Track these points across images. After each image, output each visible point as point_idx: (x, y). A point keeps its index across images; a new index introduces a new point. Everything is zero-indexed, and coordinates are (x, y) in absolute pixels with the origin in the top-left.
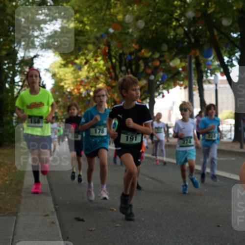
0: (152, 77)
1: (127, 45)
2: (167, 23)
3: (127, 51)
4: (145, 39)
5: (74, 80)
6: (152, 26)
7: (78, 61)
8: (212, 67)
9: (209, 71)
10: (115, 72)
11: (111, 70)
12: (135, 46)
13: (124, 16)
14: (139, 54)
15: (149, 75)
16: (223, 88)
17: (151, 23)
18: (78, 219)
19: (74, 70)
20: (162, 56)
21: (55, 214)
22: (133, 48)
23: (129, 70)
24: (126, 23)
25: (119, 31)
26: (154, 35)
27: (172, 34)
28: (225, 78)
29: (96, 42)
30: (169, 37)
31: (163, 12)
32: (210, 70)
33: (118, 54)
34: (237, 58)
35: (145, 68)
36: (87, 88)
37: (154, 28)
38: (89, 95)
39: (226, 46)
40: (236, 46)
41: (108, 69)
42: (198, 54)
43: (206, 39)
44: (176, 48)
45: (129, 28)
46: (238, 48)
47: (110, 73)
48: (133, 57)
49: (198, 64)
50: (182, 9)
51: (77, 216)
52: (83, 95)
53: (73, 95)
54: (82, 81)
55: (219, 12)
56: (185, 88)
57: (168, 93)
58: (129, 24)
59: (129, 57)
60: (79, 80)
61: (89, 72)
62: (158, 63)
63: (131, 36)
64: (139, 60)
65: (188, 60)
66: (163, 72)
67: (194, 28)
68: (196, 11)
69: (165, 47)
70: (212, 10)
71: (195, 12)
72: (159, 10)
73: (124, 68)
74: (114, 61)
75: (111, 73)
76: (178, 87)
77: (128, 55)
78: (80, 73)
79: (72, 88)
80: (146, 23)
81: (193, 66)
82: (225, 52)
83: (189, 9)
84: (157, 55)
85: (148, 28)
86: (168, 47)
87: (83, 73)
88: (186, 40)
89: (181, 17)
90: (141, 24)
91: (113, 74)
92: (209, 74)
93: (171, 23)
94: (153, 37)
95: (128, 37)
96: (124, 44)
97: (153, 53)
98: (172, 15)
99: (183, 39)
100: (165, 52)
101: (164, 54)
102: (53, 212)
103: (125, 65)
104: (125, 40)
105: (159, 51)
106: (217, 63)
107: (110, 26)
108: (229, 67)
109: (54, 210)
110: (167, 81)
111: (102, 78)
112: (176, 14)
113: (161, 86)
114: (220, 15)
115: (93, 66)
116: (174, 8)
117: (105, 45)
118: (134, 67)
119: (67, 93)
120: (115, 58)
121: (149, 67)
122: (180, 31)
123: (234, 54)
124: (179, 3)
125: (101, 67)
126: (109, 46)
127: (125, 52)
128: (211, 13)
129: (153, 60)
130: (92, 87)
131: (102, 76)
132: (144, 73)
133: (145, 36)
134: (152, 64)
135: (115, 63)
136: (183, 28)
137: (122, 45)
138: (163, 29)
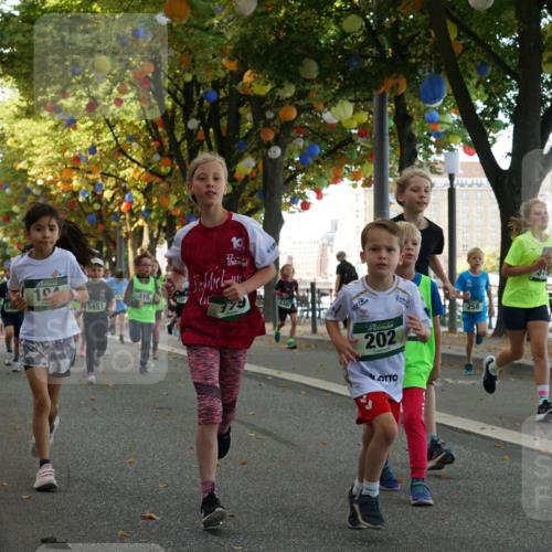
0: (276, 152)
1: (205, 61)
3: (206, 77)
4: (255, 45)
5: (55, 155)
6: (277, 8)
8: (441, 129)
9: (433, 139)
10: (171, 134)
11: (162, 130)
12: (233, 66)
14: (239, 87)
15: (269, 146)
16: (470, 186)
19: (55, 128)
20: (301, 95)
22: (224, 68)
23: (211, 130)
25: (184, 22)
26: (283, 34)
27: (331, 32)
28: (475, 158)
30: (322, 42)
32: (437, 135)
33: (181, 85)
34: (510, 106)
35: (256, 125)
36: (91, 177)
37: (282, 14)
38: (98, 198)
39: (481, 69)
41: (151, 126)
42: (403, 89)
43: (427, 50)
44: (344, 72)
45: (213, 16)
46: (515, 76)
47: (157, 138)
48: (223, 94)
49: (403, 119)
52: (81, 199)
53: (52, 197)
54: (77, 159)
56: (367, 184)
57: (319, 196)
58: (213, 1)
59: (213, 96)
60: (68, 154)
61: (98, 133)
62: (293, 113)
63: (219, 35)
64: (241, 104)
65: (374, 105)
66: (304, 138)
67: (394, 19)
69: (311, 69)
73: (193, 124)
74: (169, 103)
76: (346, 182)
77: (210, 88)
78: (74, 135)
79: (50, 178)
80: (260, 2)
81: (390, 123)
82: (477, 87)
84: (289, 91)
85: (267, 13)
86: (321, 68)
87: (81, 138)
88: (375, 51)
90: (247, 3)
91: (166, 141)
92: (432, 148)
94: (277, 38)
95: (209, 38)
96: (199, 57)
97: (279, 85)
99: (363, 45)
100: (311, 81)
101: (308, 87)
103: (200, 116)
104: (202, 46)
105: (294, 78)
106: (454, 117)
107: (157, 6)
108: (489, 130)
110: (318, 162)
111: (136, 151)
113: (299, 177)
118: (224, 123)
119: (34, 191)
120: (173, 95)
121: (267, 124)
122: (353, 24)
123: (502, 93)
127: (198, 79)
129: (280, 103)
130: (105, 175)
131: (134, 144)
132: (254, 138)
133: (255, 36)
134: (276, 115)
135: (173, 111)
136: (363, 15)
137: (193, 61)
138: (306, 20)
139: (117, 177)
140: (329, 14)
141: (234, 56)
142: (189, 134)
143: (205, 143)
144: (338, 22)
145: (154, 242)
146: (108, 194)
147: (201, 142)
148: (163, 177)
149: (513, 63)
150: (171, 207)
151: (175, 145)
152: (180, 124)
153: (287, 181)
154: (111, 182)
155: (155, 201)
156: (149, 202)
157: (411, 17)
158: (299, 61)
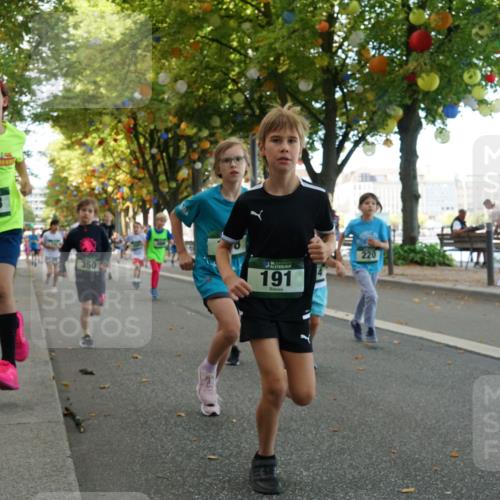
0: (198, 165)
1: (160, 118)
2: (220, 86)
3: (161, 126)
4: (187, 109)
5: (82, 169)
6: (198, 90)
7: (87, 141)
10: (143, 157)
11: (138, 155)
12: (173, 120)
13: (158, 74)
14: (178, 132)
15: (194, 162)
17: (197, 85)
18: (85, 372)
19: (83, 154)
20: (212, 135)
21: (50, 364)
23: (164, 154)
24: (160, 86)
26: (201, 103)
27: (227, 102)
28: (303, 167)
29: (116, 112)
30: (222, 107)
31: (213, 69)
33: (148, 131)
34: (321, 139)
35: (188, 151)
36: (102, 180)
37: (200, 93)
38: (105, 191)
40: (319, 121)
41: (133, 153)
44: (234, 123)
45: (164, 93)
46: (322, 124)
47: (136, 159)
48: (170, 136)
50: (242, 65)
51: (83, 368)
52: (96, 192)
53: (81, 192)
54: (94, 171)
55: (295, 71)
58: (164, 86)
59: (165, 136)
60: (89, 168)
61: (104, 156)
62: (207, 145)
63: (168, 104)
64: (179, 140)
65: (249, 140)
67: (259, 94)
68: (262, 68)
69: (216, 121)
70: (284, 68)
71: (260, 70)
72: (207, 67)
73: (154, 151)
74: (142, 141)
75: (139, 160)
77: (163, 131)
78: (91, 158)
79: (80, 181)
80: (189, 86)
83: (252, 65)
84: (205, 133)
85: (192, 92)
86: (222, 121)
87: (97, 158)
88: (248, 111)
89: (240, 78)
90: (182, 86)
91: (141, 160)
93: (227, 86)
94: (199, 107)
95: (163, 105)
96: (157, 115)
97: (200, 130)
98: (227, 74)
99: (244, 108)
100: (216, 128)
101: (215, 131)
102: (46, 362)
103: (158, 147)
104: (159, 110)
105: (211, 128)
108: (309, 152)
109: (48, 359)
111: (125, 166)
112: (233, 73)
114: (296, 75)
115: (111, 149)
116: (229, 64)
117: (128, 117)
118: (171, 150)
119: (72, 188)
120: (144, 136)
121: (194, 150)
122: (239, 98)
123: (316, 133)
124: (238, 56)
125: (123, 149)
126: (135, 119)
127: (158, 127)
128: (283, 72)
129: (200, 140)
130: (109, 179)
131: (124, 163)
132: (187, 158)
133: (187, 104)
134: (199, 147)
135: (144, 144)
136: (243, 93)
137: (154, 118)
138: (214, 95)
139: (114, 180)
140: (225, 92)
141: (176, 115)
142: (153, 157)
143: (161, 162)
144: (230, 96)
145: (135, 214)
146: (110, 189)
147: (159, 161)
148: (140, 179)
149: (322, 117)
150: (144, 196)
151: (146, 162)
152: (147, 151)
153: (204, 181)
154: (112, 182)
155: (135, 192)
156: (132, 193)
157: (268, 93)
158: (210, 117)
